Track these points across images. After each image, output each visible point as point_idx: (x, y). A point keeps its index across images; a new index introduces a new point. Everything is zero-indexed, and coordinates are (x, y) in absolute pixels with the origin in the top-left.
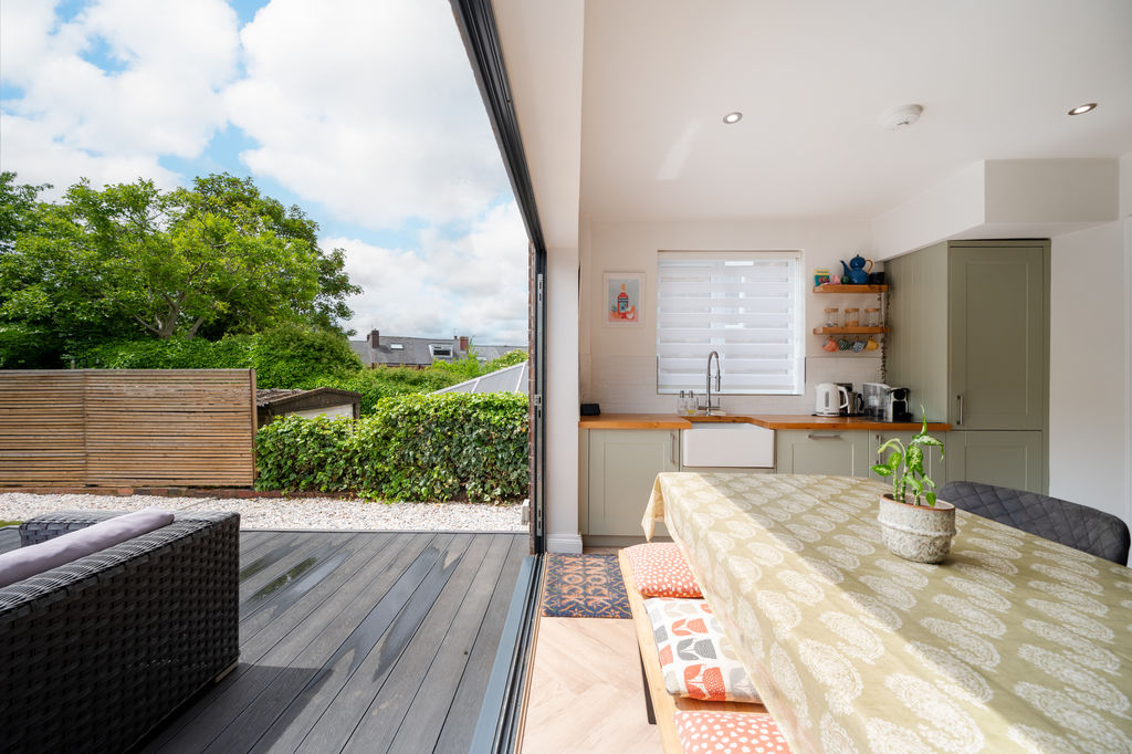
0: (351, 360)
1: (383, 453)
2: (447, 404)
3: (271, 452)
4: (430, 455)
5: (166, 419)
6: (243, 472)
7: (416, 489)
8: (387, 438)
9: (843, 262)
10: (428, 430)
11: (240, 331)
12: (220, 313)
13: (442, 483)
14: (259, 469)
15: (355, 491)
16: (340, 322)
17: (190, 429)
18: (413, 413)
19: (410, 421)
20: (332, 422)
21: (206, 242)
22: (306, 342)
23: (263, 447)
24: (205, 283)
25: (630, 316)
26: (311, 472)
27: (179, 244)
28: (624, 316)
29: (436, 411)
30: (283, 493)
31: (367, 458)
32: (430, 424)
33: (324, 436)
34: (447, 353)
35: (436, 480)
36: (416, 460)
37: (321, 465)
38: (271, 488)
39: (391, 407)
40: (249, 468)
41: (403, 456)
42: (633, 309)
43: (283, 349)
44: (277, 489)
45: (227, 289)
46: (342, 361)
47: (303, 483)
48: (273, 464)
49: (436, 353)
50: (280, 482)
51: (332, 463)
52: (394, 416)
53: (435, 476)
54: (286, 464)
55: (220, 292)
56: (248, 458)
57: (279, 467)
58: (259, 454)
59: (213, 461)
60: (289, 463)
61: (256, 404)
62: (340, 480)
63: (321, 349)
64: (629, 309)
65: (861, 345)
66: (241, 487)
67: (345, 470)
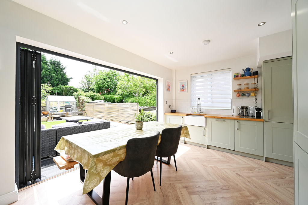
5: (128, 111)
9: (243, 70)
25: (184, 90)
28: (183, 90)
42: (185, 89)
64: (184, 89)
65: (248, 95)
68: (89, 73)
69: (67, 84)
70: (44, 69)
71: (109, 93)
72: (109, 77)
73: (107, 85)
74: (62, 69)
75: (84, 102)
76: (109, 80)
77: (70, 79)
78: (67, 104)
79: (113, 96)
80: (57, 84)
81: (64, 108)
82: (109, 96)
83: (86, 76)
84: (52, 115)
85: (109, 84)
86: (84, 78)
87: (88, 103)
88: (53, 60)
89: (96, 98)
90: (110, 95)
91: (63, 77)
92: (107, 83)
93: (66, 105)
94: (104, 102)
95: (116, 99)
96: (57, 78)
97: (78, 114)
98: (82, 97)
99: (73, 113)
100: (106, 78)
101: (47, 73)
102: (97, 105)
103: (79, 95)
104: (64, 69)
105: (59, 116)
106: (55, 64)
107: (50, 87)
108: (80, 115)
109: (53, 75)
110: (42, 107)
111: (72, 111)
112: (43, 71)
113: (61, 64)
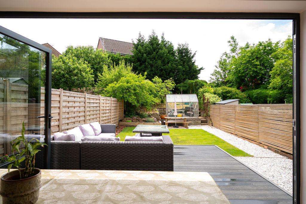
5: (275, 123)
68: (224, 57)
69: (197, 78)
70: (170, 61)
71: (257, 86)
72: (257, 58)
73: (254, 71)
74: (190, 59)
75: (209, 102)
76: (256, 63)
77: (200, 70)
78: (188, 106)
79: (264, 91)
80: (185, 79)
81: (183, 111)
82: (256, 92)
83: (220, 63)
84: (168, 120)
85: (256, 70)
86: (218, 66)
87: (215, 104)
88: (180, 49)
89: (231, 97)
90: (259, 91)
91: (191, 69)
92: (252, 69)
93: (186, 107)
94: (239, 103)
95: (270, 97)
96: (184, 71)
97: (200, 122)
98: (207, 95)
99: (194, 119)
100: (250, 60)
101: (173, 67)
102: (224, 108)
103: (204, 92)
104: (193, 57)
105: (175, 122)
106: (182, 53)
107: (174, 83)
108: (204, 122)
109: (180, 68)
110: (163, 110)
111: (193, 115)
112: (169, 65)
113: (190, 51)
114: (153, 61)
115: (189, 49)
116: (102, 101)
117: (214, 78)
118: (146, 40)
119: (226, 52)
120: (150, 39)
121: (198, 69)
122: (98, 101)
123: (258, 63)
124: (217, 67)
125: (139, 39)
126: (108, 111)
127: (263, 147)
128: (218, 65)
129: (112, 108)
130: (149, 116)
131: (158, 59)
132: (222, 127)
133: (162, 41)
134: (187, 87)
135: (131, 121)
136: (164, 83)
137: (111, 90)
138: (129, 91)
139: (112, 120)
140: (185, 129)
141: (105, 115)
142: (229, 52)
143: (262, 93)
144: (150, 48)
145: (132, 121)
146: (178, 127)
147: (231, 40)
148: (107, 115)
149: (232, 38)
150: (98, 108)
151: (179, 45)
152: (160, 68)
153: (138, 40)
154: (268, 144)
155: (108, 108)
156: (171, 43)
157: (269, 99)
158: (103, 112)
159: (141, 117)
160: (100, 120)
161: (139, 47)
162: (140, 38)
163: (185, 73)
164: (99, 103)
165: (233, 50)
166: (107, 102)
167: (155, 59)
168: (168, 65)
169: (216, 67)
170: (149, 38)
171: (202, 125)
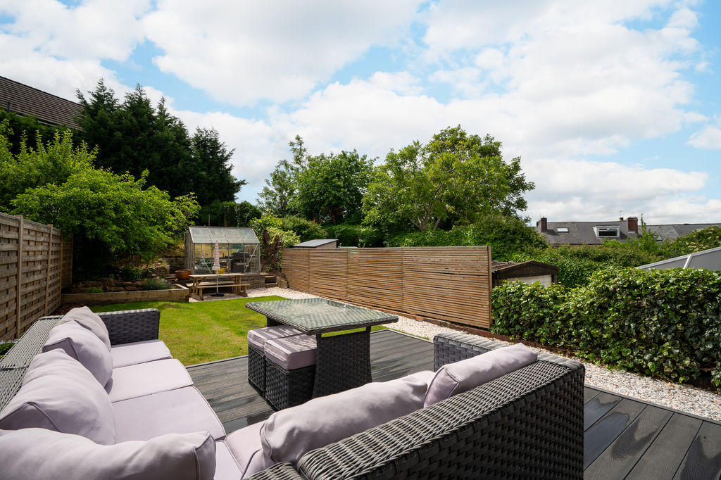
0: (537, 241)
1: (600, 321)
2: (678, 281)
3: (502, 306)
4: (656, 331)
5: (439, 277)
6: (483, 319)
7: (640, 361)
8: (603, 308)
10: (653, 305)
11: (460, 223)
12: (449, 214)
13: (674, 362)
14: (493, 318)
15: (571, 349)
16: (519, 212)
17: (452, 285)
18: (632, 286)
19: (631, 294)
20: (546, 288)
21: (443, 170)
22: (504, 228)
23: (496, 302)
24: (442, 196)
26: (531, 327)
27: (430, 175)
29: (662, 286)
30: (511, 339)
31: (582, 323)
32: (655, 299)
33: (541, 298)
34: (613, 233)
35: (666, 358)
36: (638, 332)
37: (541, 321)
38: (502, 333)
39: (607, 279)
40: (487, 316)
41: (622, 327)
43: (489, 234)
44: (506, 334)
45: (453, 198)
46: (531, 241)
47: (526, 334)
48: (503, 315)
49: (601, 234)
50: (508, 330)
51: (550, 322)
52: (611, 288)
53: (665, 353)
54: (512, 317)
55: (450, 200)
56: (486, 308)
57: (507, 318)
58: (493, 307)
59: (465, 307)
60: (515, 317)
61: (491, 271)
62: (556, 337)
63: (514, 233)
66: (482, 328)
67: (561, 330)
68: (283, 168)
69: (233, 199)
70: (182, 159)
71: (339, 220)
72: (339, 175)
73: (335, 196)
74: (221, 160)
75: (281, 244)
76: (338, 184)
77: (239, 184)
78: (237, 251)
79: (351, 228)
80: (211, 199)
81: (229, 261)
82: (340, 229)
83: (275, 177)
84: (199, 281)
85: (338, 195)
86: (270, 182)
87: (292, 247)
88: (201, 138)
89: (309, 235)
91: (224, 181)
92: (333, 192)
93: (233, 254)
95: (363, 237)
96: (210, 184)
97: (264, 281)
98: (274, 232)
99: (251, 276)
100: (330, 177)
101: (187, 171)
102: (320, 254)
103: (266, 225)
104: (226, 159)
105: (217, 285)
106: (205, 146)
107: (196, 204)
108: (270, 283)
109: (202, 175)
110: (177, 260)
111: (248, 270)
112: (180, 165)
113: (221, 146)
114: (140, 150)
115: (220, 141)
116: (24, 236)
117: (264, 203)
118: (121, 102)
119: (285, 161)
120: (129, 102)
121: (235, 182)
122: (13, 235)
123: (341, 183)
124: (269, 184)
125: (98, 94)
126: (39, 267)
127: (415, 318)
128: (271, 179)
129: (51, 257)
130: (146, 274)
131: (152, 149)
132: (314, 289)
133: (160, 113)
134: (216, 214)
135: (101, 289)
136: (174, 202)
137: (35, 204)
138: (100, 214)
139: (49, 290)
140: (242, 298)
141: (31, 279)
142: (291, 161)
143: (348, 231)
144: (131, 121)
145: (105, 290)
146: (223, 296)
147: (295, 141)
148: (37, 277)
149: (298, 138)
150: (13, 259)
151: (198, 130)
152: (157, 171)
153: (95, 96)
154: (423, 314)
155: (40, 257)
156: (180, 122)
157: (360, 240)
158: (26, 269)
159: (125, 278)
160: (17, 294)
161: (101, 112)
162: (102, 94)
163: (211, 187)
164: (15, 242)
165: (298, 160)
166: (38, 240)
167: (144, 147)
168: (176, 167)
169: (267, 181)
170: (127, 100)
171: (267, 287)
